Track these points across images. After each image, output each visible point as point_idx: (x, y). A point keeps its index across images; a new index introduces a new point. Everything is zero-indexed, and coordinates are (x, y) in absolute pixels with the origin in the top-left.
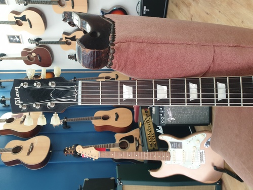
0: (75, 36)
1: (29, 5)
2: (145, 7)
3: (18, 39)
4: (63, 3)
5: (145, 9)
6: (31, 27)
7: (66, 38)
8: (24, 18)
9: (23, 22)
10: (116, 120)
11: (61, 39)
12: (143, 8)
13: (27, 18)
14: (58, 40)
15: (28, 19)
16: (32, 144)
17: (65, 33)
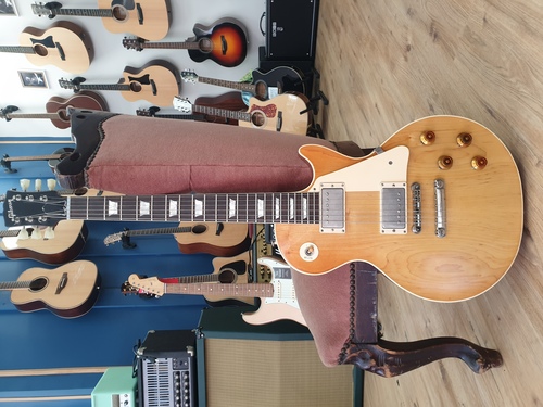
0: (148, 75)
1: (59, 17)
2: (274, 24)
3: (39, 80)
4: (122, 13)
5: (274, 27)
6: (63, 57)
7: (131, 79)
8: (49, 42)
9: (48, 49)
10: (218, 233)
11: (122, 80)
12: (272, 26)
13: (55, 41)
14: (116, 82)
15: (58, 44)
16: (65, 275)
17: (128, 69)
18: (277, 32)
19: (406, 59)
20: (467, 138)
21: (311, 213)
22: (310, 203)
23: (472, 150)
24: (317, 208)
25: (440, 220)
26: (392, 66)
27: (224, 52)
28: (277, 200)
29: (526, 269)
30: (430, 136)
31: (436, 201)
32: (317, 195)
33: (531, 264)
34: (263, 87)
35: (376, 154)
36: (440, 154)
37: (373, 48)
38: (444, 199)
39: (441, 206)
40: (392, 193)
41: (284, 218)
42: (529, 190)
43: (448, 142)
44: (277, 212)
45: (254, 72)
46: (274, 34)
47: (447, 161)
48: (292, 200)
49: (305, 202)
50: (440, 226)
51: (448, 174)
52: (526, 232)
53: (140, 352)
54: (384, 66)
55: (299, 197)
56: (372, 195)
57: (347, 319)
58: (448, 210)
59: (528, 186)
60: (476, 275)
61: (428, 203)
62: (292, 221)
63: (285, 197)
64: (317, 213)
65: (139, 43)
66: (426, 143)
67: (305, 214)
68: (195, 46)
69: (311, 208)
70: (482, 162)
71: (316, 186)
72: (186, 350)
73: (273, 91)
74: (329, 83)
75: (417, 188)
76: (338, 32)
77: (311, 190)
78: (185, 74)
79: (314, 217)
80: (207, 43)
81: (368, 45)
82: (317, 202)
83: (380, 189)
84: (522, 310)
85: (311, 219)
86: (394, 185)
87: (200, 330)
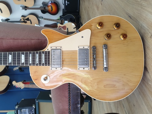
0: (29, 18)
5: (66, 2)
6: (2, 12)
7: (23, 19)
11: (21, 20)
12: (65, 2)
14: (19, 20)
17: (23, 16)
18: (67, 4)
19: (102, 4)
20: (118, 25)
21: (46, 61)
22: (46, 56)
23: (121, 31)
24: (49, 58)
25: (105, 63)
26: (98, 8)
27: (52, 10)
28: (30, 55)
29: (145, 85)
30: (101, 24)
31: (103, 54)
32: (49, 52)
33: (148, 83)
34: (63, 21)
35: (76, 33)
36: (106, 33)
37: (93, 4)
38: (107, 54)
39: (106, 57)
40: (83, 51)
41: (34, 63)
42: (147, 49)
43: (109, 27)
44: (30, 60)
45: (60, 16)
46: (67, 5)
47: (109, 36)
48: (37, 55)
49: (43, 56)
50: (105, 66)
51: (109, 42)
52: (146, 68)
53: (17, 107)
54: (96, 9)
55: (40, 53)
56: (74, 52)
57: (67, 107)
58: (109, 59)
59: (146, 47)
60: (123, 89)
61: (100, 55)
62: (37, 65)
63: (34, 54)
64: (49, 61)
65: (26, 8)
66: (99, 28)
67: (43, 61)
68: (43, 9)
69: (46, 58)
70: (125, 36)
71: (48, 48)
72: (32, 106)
73: (66, 22)
74: (83, 18)
75: (94, 49)
76: (84, 2)
77: (46, 50)
78: (40, 17)
79: (47, 63)
80: (47, 8)
81: (91, 3)
82: (49, 56)
83: (77, 49)
84: (144, 104)
85: (46, 63)
86: (84, 47)
87: (37, 99)
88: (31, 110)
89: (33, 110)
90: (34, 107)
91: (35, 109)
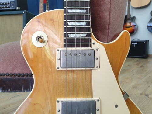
18: (133, 45)
21: (73, 40)
22: (82, 40)
24: (78, 46)
27: (126, 27)
28: (84, 11)
32: (89, 46)
41: (69, 17)
44: (74, 11)
48: (84, 24)
49: (83, 35)
55: (87, 29)
62: (66, 24)
63: (86, 17)
64: (73, 46)
67: (73, 35)
69: (78, 40)
71: (97, 45)
77: (93, 41)
82: (83, 46)
85: (68, 40)
86: (98, 110)
87: (26, 12)
88: (13, 5)
89: (13, 8)
90: (17, 8)
91: (15, 10)
